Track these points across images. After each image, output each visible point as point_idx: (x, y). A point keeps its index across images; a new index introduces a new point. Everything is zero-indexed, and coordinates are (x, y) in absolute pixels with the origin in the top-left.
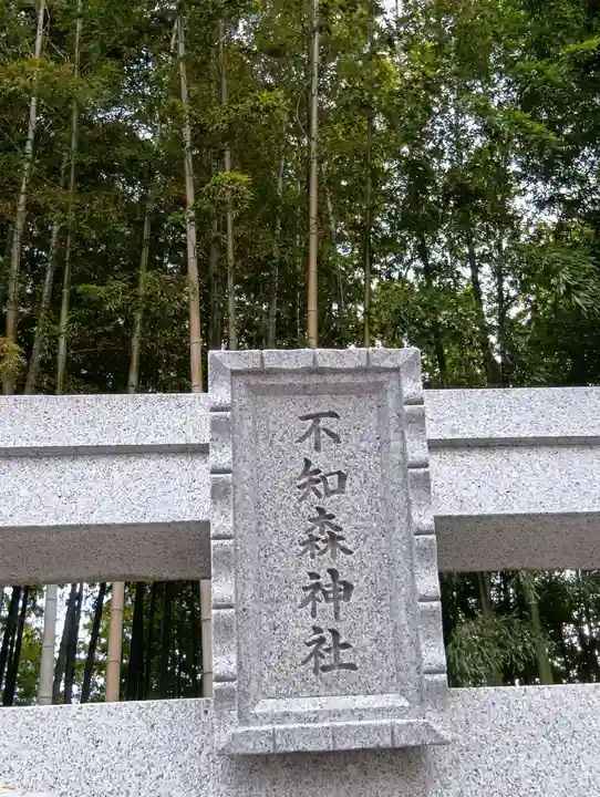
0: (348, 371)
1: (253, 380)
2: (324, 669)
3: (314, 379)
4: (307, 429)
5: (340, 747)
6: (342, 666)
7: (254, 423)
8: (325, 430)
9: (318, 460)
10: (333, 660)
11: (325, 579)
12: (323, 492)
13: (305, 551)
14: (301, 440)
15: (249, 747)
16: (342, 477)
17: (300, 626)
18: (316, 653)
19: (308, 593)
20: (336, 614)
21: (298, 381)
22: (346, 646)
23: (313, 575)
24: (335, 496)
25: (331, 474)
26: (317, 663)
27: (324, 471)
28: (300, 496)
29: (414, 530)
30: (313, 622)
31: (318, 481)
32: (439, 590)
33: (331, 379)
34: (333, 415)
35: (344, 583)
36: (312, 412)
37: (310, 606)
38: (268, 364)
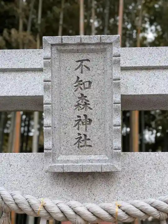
0: (93, 44)
1: (59, 47)
2: (81, 146)
3: (81, 47)
4: (79, 65)
5: (84, 171)
6: (87, 146)
7: (60, 63)
8: (85, 66)
9: (82, 77)
10: (84, 144)
11: (83, 118)
12: (83, 88)
13: (76, 108)
14: (76, 69)
16: (90, 83)
17: (73, 133)
18: (79, 142)
19: (77, 122)
20: (86, 129)
21: (75, 48)
22: (89, 139)
23: (79, 116)
24: (87, 90)
25: (87, 82)
26: (79, 145)
27: (84, 81)
28: (75, 90)
29: (113, 102)
30: (78, 132)
31: (82, 84)
32: (120, 123)
33: (87, 47)
34: (88, 60)
35: (89, 119)
36: (81, 59)
37: (77, 127)
38: (64, 42)
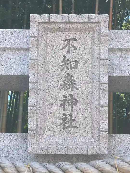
0: (81, 23)
1: (46, 26)
2: (66, 127)
3: (69, 26)
4: (65, 45)
5: (69, 154)
6: (72, 127)
7: (46, 42)
8: (72, 45)
9: (69, 56)
10: (69, 125)
11: (69, 98)
12: (69, 68)
13: (62, 88)
14: (63, 49)
15: (39, 152)
16: (77, 62)
17: (59, 113)
18: (64, 122)
19: (62, 102)
20: (72, 109)
21: (63, 26)
22: (74, 120)
23: (65, 96)
24: (73, 70)
25: (73, 61)
26: (64, 125)
27: (70, 60)
28: (61, 69)
29: (101, 83)
30: (63, 112)
31: (68, 64)
32: (108, 104)
33: (75, 26)
34: (75, 39)
35: (75, 99)
36: (67, 38)
37: (62, 107)
38: (51, 20)
